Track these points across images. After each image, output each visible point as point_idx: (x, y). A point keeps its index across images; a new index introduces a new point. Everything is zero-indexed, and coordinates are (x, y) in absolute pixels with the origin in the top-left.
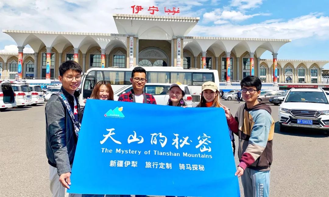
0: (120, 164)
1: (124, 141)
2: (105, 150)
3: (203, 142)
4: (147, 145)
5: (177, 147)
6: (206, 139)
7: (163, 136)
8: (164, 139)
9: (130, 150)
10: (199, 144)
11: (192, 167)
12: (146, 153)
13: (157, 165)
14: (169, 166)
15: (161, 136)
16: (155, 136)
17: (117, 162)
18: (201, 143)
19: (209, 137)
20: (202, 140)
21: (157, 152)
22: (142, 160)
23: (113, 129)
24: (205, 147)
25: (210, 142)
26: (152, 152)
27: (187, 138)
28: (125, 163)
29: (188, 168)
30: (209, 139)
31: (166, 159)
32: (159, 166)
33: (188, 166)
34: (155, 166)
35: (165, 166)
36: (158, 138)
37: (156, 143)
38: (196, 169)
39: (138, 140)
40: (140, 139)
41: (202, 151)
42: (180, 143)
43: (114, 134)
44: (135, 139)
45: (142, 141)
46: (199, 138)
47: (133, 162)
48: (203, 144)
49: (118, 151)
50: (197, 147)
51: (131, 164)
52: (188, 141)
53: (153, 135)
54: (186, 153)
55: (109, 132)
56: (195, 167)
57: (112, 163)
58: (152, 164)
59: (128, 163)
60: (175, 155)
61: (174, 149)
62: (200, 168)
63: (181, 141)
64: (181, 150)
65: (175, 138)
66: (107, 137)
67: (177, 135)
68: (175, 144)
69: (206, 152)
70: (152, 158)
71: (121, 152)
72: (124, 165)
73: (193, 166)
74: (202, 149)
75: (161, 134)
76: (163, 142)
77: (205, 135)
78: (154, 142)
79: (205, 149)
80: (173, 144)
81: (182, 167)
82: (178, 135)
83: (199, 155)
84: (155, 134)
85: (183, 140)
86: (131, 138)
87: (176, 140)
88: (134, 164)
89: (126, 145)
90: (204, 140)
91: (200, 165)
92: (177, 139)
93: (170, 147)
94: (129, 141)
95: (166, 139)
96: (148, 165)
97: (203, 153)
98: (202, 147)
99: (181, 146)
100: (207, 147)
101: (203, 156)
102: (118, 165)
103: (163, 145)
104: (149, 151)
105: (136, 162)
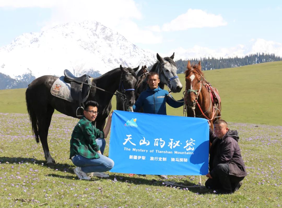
0: (135, 157)
1: (138, 143)
2: (126, 149)
3: (189, 144)
4: (152, 146)
5: (171, 147)
6: (192, 142)
7: (163, 141)
8: (163, 142)
9: (141, 150)
10: (186, 145)
11: (179, 159)
12: (151, 151)
13: (157, 159)
14: (165, 159)
15: (161, 140)
16: (157, 141)
17: (133, 156)
18: (188, 145)
19: (194, 141)
20: (189, 143)
21: (157, 151)
22: (148, 155)
23: (131, 135)
24: (190, 147)
25: (194, 144)
26: (155, 151)
27: (179, 141)
28: (138, 157)
29: (176, 160)
30: (194, 142)
31: (162, 155)
32: (158, 159)
33: (177, 159)
34: (156, 159)
35: (162, 159)
36: (159, 142)
37: (157, 145)
38: (182, 161)
39: (146, 143)
40: (147, 142)
41: (187, 150)
42: (173, 145)
43: (131, 138)
44: (144, 142)
45: (149, 144)
46: (187, 142)
47: (143, 157)
48: (189, 145)
49: (134, 150)
50: (185, 147)
51: (142, 158)
52: (179, 144)
53: (156, 140)
54: (177, 152)
55: (128, 137)
56: (181, 160)
57: (131, 157)
58: (154, 158)
59: (140, 157)
60: (169, 153)
61: (169, 149)
62: (184, 161)
63: (174, 143)
64: (173, 150)
65: (170, 141)
66: (127, 140)
67: (172, 140)
68: (170, 145)
69: (190, 151)
70: (154, 155)
71: (136, 150)
72: (137, 158)
73: (180, 159)
74: (188, 149)
75: (161, 139)
76: (162, 145)
77: (191, 139)
78: (156, 145)
79: (190, 149)
80: (169, 146)
81: (173, 160)
82: (173, 140)
83: (185, 152)
84: (157, 139)
85: (176, 143)
86: (142, 142)
87: (171, 144)
88: (144, 158)
89: (138, 147)
90: (190, 143)
91: (184, 159)
92: (172, 142)
93: (166, 148)
94: (141, 144)
96: (152, 159)
97: (188, 151)
98: (188, 147)
99: (174, 147)
100: (192, 147)
101: (187, 153)
102: (134, 158)
103: (162, 146)
104: (153, 150)
105: (145, 157)
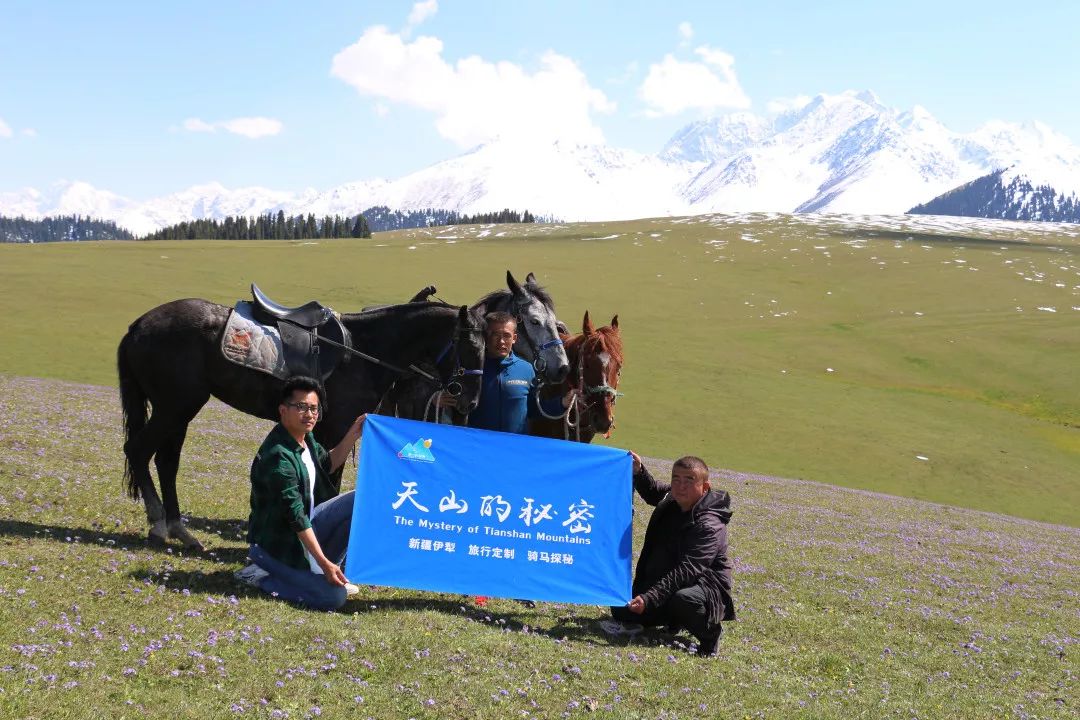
0: (427, 545)
1: (433, 507)
2: (400, 520)
3: (578, 516)
4: (473, 516)
5: (528, 522)
6: (586, 510)
7: (504, 502)
8: (504, 507)
9: (443, 524)
10: (569, 518)
11: (550, 557)
12: (470, 530)
13: (489, 551)
14: (509, 554)
15: (500, 502)
16: (488, 501)
17: (421, 541)
18: (574, 516)
19: (592, 507)
20: (577, 512)
21: (490, 531)
22: (463, 541)
23: (414, 484)
24: (580, 524)
25: (591, 516)
26: (482, 530)
27: (550, 506)
28: (435, 544)
29: (542, 558)
30: (590, 511)
31: (503, 543)
32: (492, 553)
33: (544, 555)
34: (485, 553)
35: (502, 554)
36: (495, 505)
37: (489, 513)
38: (558, 560)
39: (457, 506)
40: (461, 504)
41: (572, 531)
42: (534, 516)
43: (415, 492)
44: (452, 504)
45: (465, 509)
46: (571, 509)
47: (448, 544)
48: (578, 519)
49: (423, 523)
50: (565, 524)
51: (444, 547)
52: (550, 513)
53: (485, 499)
54: (543, 534)
55: (407, 488)
56: (556, 558)
57: (413, 543)
58: (480, 549)
59: (438, 545)
60: (522, 536)
61: (520, 526)
62: (564, 560)
63: (536, 511)
64: (534, 529)
65: (526, 505)
66: (403, 496)
67: (530, 501)
68: (525, 516)
69: (581, 534)
70: (481, 539)
71: (428, 526)
72: (432, 547)
73: (553, 555)
74: (573, 528)
75: (500, 497)
76: (502, 513)
77: (584, 502)
78: (486, 512)
79: (579, 528)
80: (521, 516)
81: (532, 556)
82: (532, 501)
83: (567, 537)
84: (489, 497)
85: (541, 510)
86: (446, 503)
87: (527, 511)
88: (450, 547)
89: (435, 515)
90: (581, 512)
91: (565, 555)
92: (530, 507)
93: (514, 522)
94: (443, 508)
95: (509, 508)
96: (474, 550)
97: (574, 535)
98: (574, 524)
99: (536, 521)
100: (584, 524)
101: (573, 540)
102: (423, 547)
103: (502, 518)
104: (477, 528)
105: (454, 545)
